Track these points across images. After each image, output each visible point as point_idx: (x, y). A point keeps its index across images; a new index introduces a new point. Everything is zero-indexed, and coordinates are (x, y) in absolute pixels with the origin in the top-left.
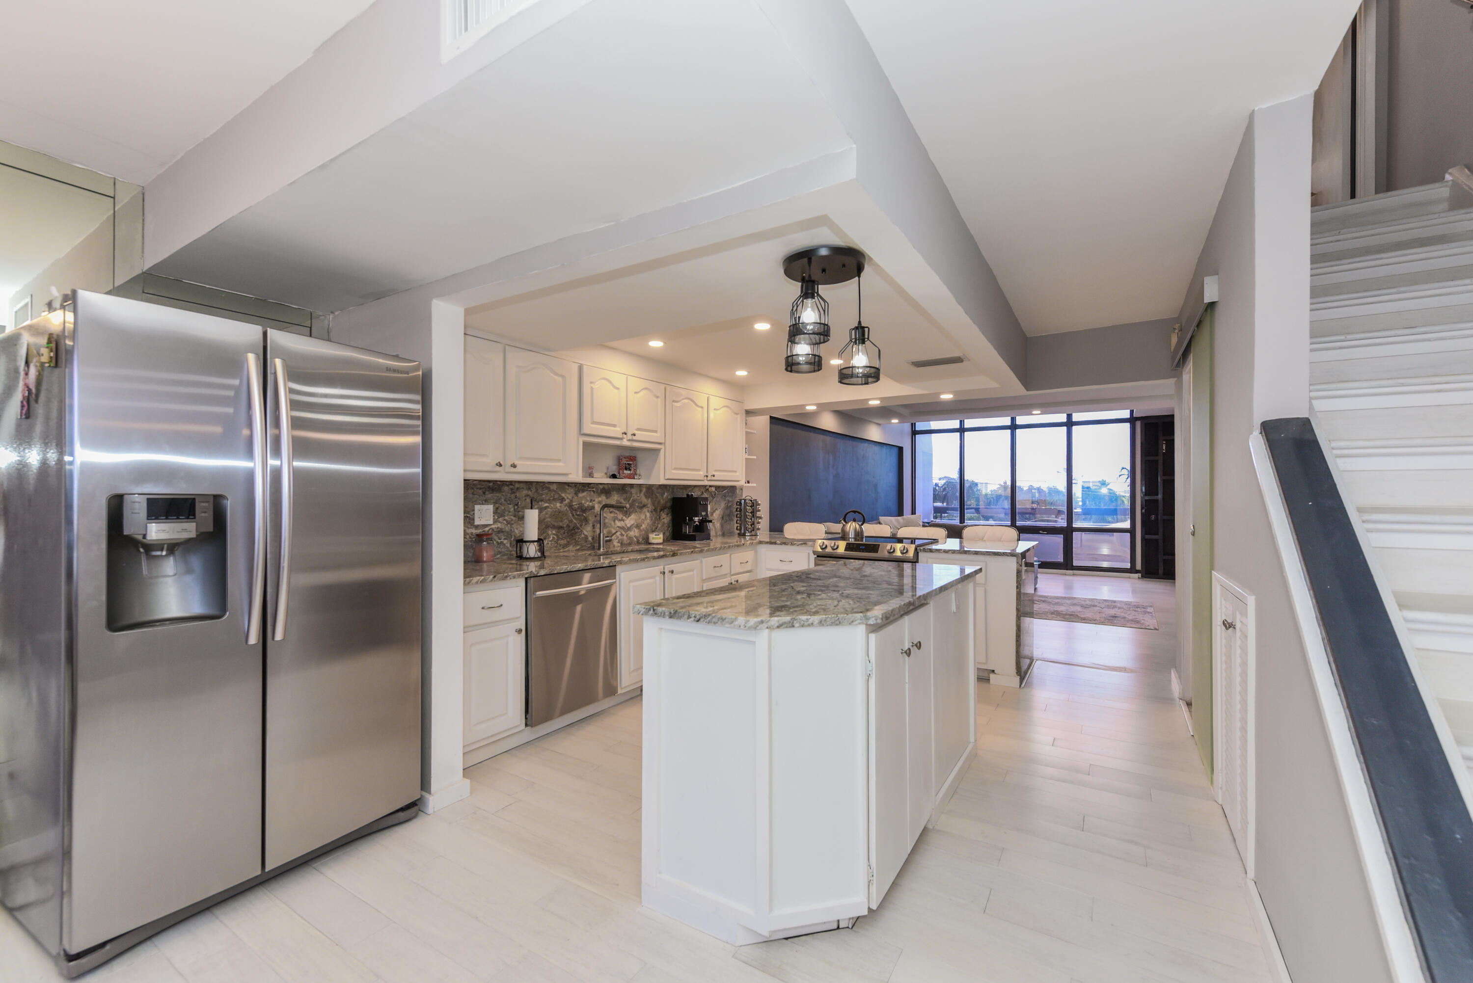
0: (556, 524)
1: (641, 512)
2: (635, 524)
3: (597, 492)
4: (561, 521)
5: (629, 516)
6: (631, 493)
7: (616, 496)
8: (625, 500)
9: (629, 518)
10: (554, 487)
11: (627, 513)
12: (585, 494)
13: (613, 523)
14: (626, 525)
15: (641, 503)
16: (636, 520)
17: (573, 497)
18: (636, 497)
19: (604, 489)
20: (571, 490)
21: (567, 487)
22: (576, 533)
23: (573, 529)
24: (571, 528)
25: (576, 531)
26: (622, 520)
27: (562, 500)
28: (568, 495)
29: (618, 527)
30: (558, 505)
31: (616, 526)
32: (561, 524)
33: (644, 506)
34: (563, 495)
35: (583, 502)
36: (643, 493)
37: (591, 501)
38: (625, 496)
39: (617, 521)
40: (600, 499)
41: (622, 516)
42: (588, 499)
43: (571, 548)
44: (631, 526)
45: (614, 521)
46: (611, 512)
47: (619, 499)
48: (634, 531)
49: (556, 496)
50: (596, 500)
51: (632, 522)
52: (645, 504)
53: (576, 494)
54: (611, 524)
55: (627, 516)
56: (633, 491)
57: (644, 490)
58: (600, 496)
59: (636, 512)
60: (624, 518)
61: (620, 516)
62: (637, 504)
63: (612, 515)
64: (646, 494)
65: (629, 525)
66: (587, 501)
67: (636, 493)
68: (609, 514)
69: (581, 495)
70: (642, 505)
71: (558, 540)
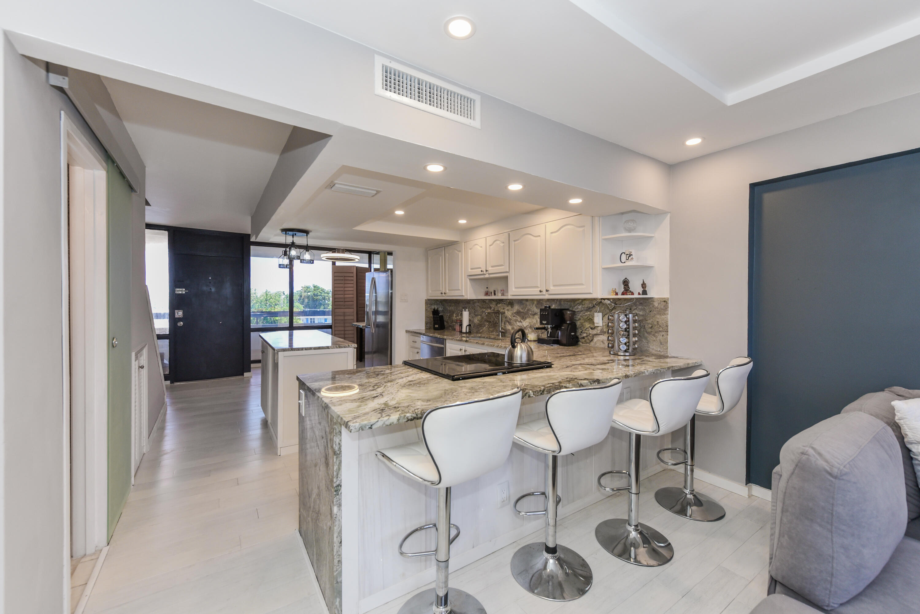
0: (488, 320)
1: (533, 318)
2: (529, 325)
3: (506, 304)
4: (490, 319)
5: (525, 319)
6: (526, 305)
7: (517, 306)
8: (522, 309)
9: (525, 321)
10: (487, 301)
11: (524, 318)
12: (500, 305)
13: (515, 323)
14: (523, 326)
15: (533, 312)
16: (530, 323)
17: (495, 307)
18: (529, 307)
19: (510, 302)
20: (494, 303)
21: (492, 301)
22: (497, 326)
23: (495, 324)
24: (495, 322)
25: (497, 324)
26: (520, 322)
27: (491, 308)
28: (493, 305)
29: (518, 326)
30: (489, 310)
31: (517, 325)
32: (490, 320)
33: (536, 314)
34: (491, 305)
35: (500, 309)
36: (534, 305)
37: (503, 309)
38: (522, 306)
39: (517, 322)
40: (508, 308)
41: (520, 319)
42: (502, 308)
43: (494, 333)
44: (526, 326)
45: (516, 322)
46: (514, 316)
47: (518, 308)
48: (529, 330)
49: (488, 306)
50: (506, 309)
51: (527, 324)
52: (537, 312)
53: (496, 305)
54: (514, 323)
55: (524, 319)
56: (528, 303)
57: (536, 302)
58: (508, 307)
59: (530, 317)
60: (522, 320)
61: (519, 318)
62: (530, 312)
63: (515, 318)
64: (537, 306)
65: (525, 326)
66: (502, 309)
67: (530, 305)
68: (513, 317)
69: (498, 305)
70: (534, 313)
71: (489, 328)
